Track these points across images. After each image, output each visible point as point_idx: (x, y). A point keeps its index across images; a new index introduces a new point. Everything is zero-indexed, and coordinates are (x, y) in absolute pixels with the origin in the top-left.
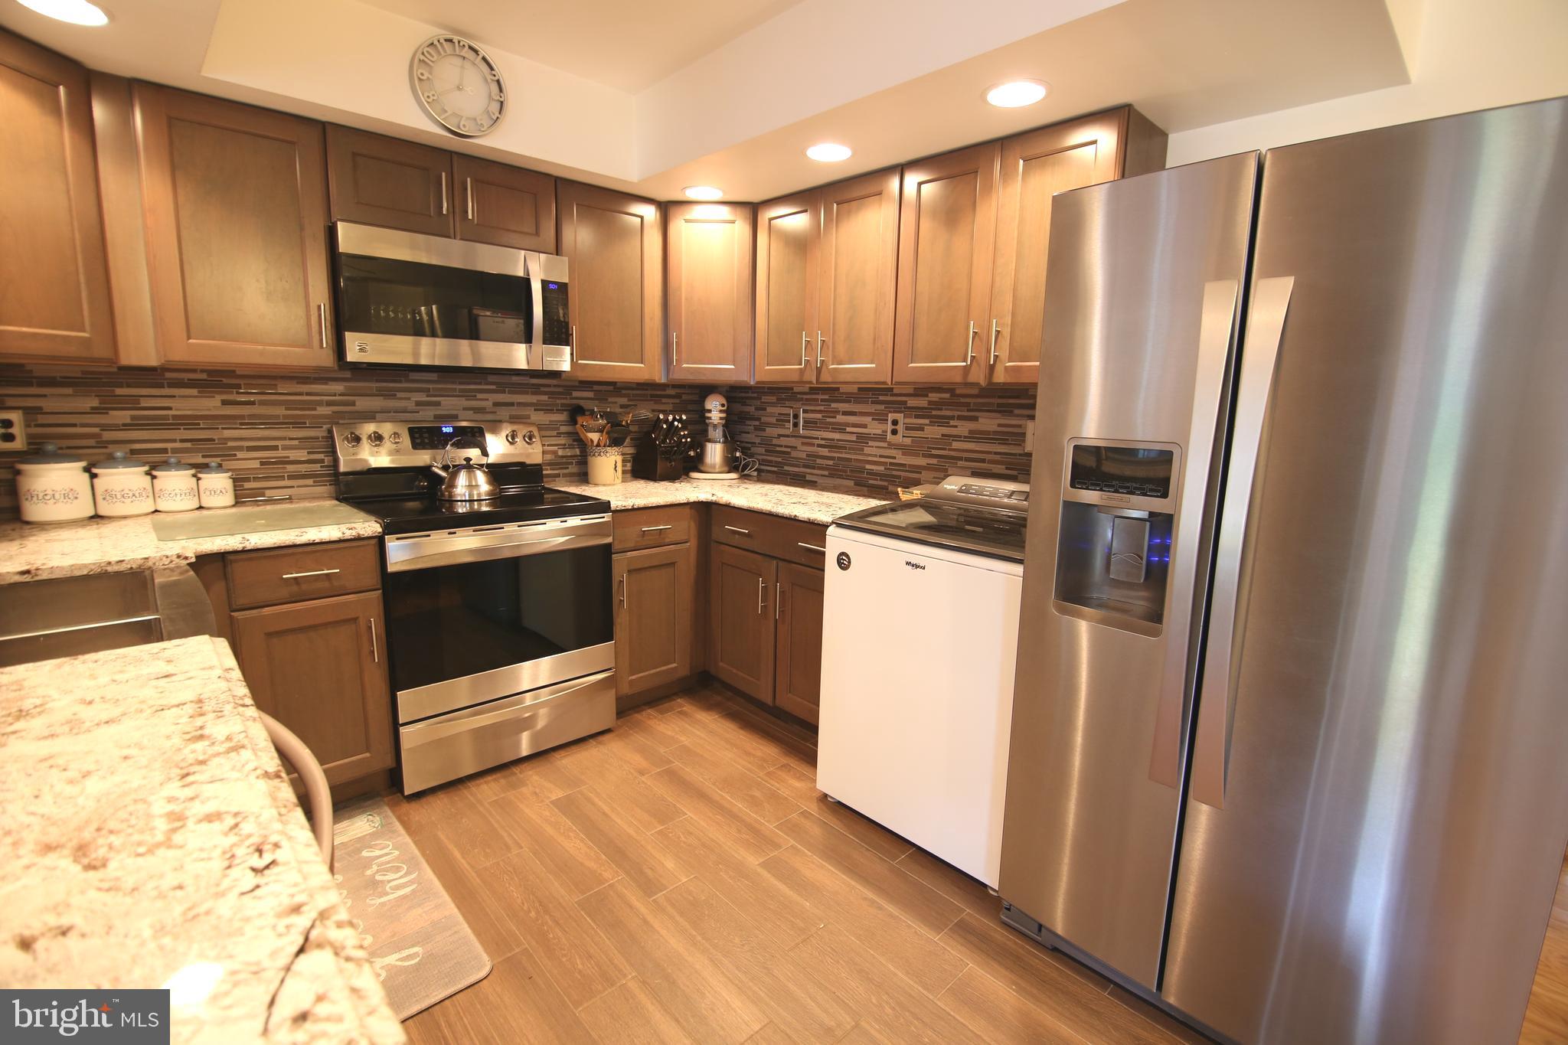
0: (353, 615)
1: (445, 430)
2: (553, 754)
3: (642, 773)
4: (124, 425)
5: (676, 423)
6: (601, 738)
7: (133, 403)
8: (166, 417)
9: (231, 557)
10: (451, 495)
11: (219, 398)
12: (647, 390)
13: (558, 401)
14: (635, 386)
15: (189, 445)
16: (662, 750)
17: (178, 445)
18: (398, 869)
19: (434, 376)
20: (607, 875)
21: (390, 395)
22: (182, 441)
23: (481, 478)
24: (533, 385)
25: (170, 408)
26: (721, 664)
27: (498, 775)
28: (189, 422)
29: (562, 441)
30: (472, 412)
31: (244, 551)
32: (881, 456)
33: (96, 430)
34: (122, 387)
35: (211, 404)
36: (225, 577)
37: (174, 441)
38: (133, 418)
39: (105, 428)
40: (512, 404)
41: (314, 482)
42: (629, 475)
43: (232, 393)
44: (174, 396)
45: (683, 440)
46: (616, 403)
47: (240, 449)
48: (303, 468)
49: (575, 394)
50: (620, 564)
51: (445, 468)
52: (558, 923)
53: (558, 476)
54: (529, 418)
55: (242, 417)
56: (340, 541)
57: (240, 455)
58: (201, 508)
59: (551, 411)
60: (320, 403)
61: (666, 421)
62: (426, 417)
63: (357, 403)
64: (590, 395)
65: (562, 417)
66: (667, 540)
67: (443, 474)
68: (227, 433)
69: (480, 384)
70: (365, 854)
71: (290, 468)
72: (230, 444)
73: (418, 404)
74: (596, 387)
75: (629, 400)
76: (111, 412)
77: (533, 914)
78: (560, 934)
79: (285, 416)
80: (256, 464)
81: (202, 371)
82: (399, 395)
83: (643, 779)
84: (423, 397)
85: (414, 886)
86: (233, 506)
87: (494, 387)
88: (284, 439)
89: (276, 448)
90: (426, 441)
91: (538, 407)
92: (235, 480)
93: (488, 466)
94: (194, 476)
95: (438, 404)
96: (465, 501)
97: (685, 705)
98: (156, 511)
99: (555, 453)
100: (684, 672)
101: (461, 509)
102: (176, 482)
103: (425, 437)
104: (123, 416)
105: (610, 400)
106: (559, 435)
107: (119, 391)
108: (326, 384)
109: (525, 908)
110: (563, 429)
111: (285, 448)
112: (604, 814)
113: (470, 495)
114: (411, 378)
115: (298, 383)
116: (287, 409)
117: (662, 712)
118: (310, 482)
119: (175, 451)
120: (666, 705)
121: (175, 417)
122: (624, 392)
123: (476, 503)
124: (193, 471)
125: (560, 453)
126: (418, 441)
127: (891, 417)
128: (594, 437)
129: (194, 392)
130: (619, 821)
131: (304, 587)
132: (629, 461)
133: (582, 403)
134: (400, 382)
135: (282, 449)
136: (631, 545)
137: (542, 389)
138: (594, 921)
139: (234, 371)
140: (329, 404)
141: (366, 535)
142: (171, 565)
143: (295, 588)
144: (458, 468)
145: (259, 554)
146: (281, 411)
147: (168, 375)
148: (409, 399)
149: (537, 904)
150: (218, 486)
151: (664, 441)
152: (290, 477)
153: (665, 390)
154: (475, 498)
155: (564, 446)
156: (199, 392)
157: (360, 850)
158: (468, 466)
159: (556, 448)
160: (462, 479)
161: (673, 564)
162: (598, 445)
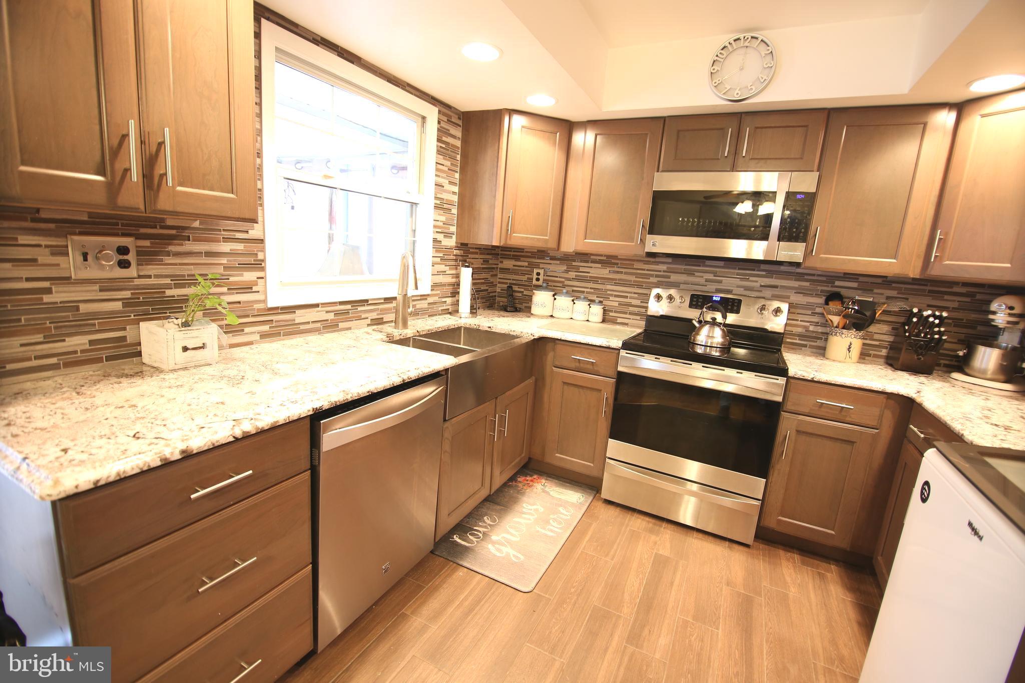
1: (714, 298)
2: (695, 532)
3: (728, 584)
4: (572, 279)
5: (931, 319)
6: (736, 546)
7: (577, 269)
8: (587, 277)
9: (557, 342)
10: (694, 340)
11: (608, 269)
12: (926, 285)
13: (819, 288)
15: (592, 290)
16: (765, 583)
17: (589, 290)
18: (560, 523)
19: (721, 263)
20: (626, 610)
21: (691, 273)
22: (591, 288)
23: (718, 333)
24: (797, 273)
25: (588, 273)
26: (879, 558)
28: (595, 280)
29: (815, 319)
30: (742, 289)
31: (560, 340)
33: (563, 280)
34: (575, 262)
35: (605, 272)
36: (554, 350)
37: (588, 288)
38: (576, 276)
39: (569, 279)
40: (776, 287)
41: (640, 318)
42: (882, 360)
43: (614, 267)
45: (936, 336)
46: (882, 294)
47: (612, 295)
48: (636, 310)
49: (837, 283)
50: (789, 421)
51: (700, 322)
52: (574, 605)
53: (805, 346)
54: (789, 298)
55: (615, 279)
57: (611, 298)
58: (588, 320)
59: (811, 295)
60: (652, 276)
61: (919, 315)
62: (700, 290)
63: (671, 277)
64: (855, 285)
65: (821, 300)
66: (848, 419)
67: (697, 325)
68: (609, 287)
69: (754, 270)
70: (561, 509)
71: (631, 309)
72: (608, 292)
73: (707, 280)
74: (861, 279)
75: (898, 293)
76: (570, 273)
77: (573, 590)
78: (569, 609)
79: (635, 281)
80: (616, 304)
81: (605, 256)
82: (697, 274)
83: (724, 587)
84: (711, 277)
85: (554, 535)
86: (601, 322)
87: (764, 273)
88: (631, 293)
89: (626, 297)
90: (700, 304)
91: (800, 291)
92: (605, 310)
93: (725, 325)
94: (589, 305)
95: (720, 282)
96: (702, 345)
97: (833, 573)
98: (572, 318)
99: (805, 327)
100: (843, 543)
101: (700, 350)
102: (581, 305)
103: (699, 301)
104: (572, 274)
105: (876, 291)
106: (814, 314)
107: (574, 264)
108: (658, 265)
109: (574, 584)
110: (818, 310)
111: (631, 298)
112: (672, 583)
113: (706, 342)
114: (706, 264)
115: (644, 264)
116: (636, 277)
117: (803, 563)
118: (638, 318)
119: (588, 293)
120: (816, 562)
121: (591, 277)
122: (894, 285)
123: (708, 348)
124: (589, 303)
125: (811, 328)
126: (694, 303)
128: (836, 319)
129: (600, 266)
130: (673, 593)
131: (582, 365)
132: (886, 348)
133: (843, 292)
134: (700, 266)
135: (630, 298)
136: (806, 410)
137: (806, 277)
138: (588, 621)
139: (617, 256)
140: (657, 276)
141: (612, 347)
143: (577, 364)
144: (707, 322)
146: (633, 278)
147: (592, 257)
148: (702, 277)
149: (580, 588)
150: (597, 311)
151: (918, 335)
152: (630, 314)
153: (952, 287)
154: (709, 345)
155: (817, 324)
156: (602, 266)
157: (561, 506)
158: (714, 323)
159: (808, 324)
160: (705, 330)
161: (852, 443)
162: (836, 327)
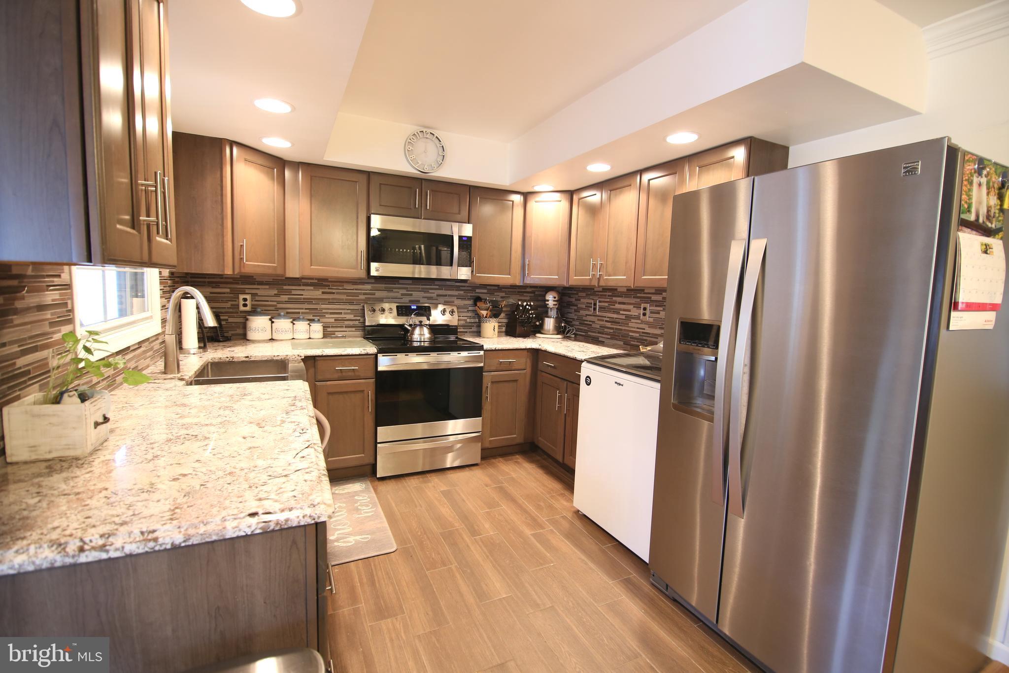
0: (362, 389)
1: (412, 307)
2: (447, 471)
3: (487, 486)
4: (285, 301)
5: (527, 307)
6: (472, 468)
7: (289, 292)
8: (300, 299)
9: (317, 358)
10: (411, 339)
11: (321, 291)
12: (516, 289)
13: (469, 294)
14: (509, 287)
15: (308, 311)
16: (500, 478)
17: (304, 311)
18: (368, 506)
19: (410, 282)
20: (456, 524)
21: (390, 290)
22: (306, 309)
23: (426, 331)
24: (456, 286)
25: (302, 295)
26: (540, 438)
27: (420, 476)
28: (309, 301)
29: (469, 314)
30: (426, 299)
31: (322, 356)
32: (638, 328)
33: (275, 303)
34: (286, 285)
35: (317, 293)
36: (315, 367)
37: (303, 309)
38: (289, 298)
39: (279, 302)
40: (446, 296)
41: (356, 329)
42: (504, 334)
43: (326, 288)
44: (304, 290)
45: (531, 316)
46: (498, 295)
47: (327, 313)
48: (351, 323)
49: (477, 291)
50: (487, 377)
51: (410, 325)
52: (429, 538)
53: (466, 332)
55: (329, 299)
56: (360, 355)
57: (327, 316)
58: (310, 338)
59: (465, 299)
60: (360, 294)
61: (522, 306)
62: (405, 301)
63: (376, 294)
64: (485, 291)
65: (471, 302)
66: (513, 368)
67: (409, 328)
68: (323, 306)
69: (431, 285)
70: (356, 498)
71: (347, 323)
72: (324, 311)
73: (402, 295)
74: (488, 287)
75: (506, 294)
76: (281, 296)
77: (419, 533)
78: (429, 543)
79: (346, 299)
80: (333, 320)
81: (316, 279)
82: (394, 290)
83: (487, 488)
84: (404, 292)
85: (373, 513)
86: (322, 338)
87: (437, 287)
88: (344, 309)
89: (341, 313)
90: (404, 312)
91: (459, 297)
92: (324, 327)
93: (430, 325)
94: (309, 324)
95: (411, 295)
96: (418, 341)
97: (519, 458)
98: (293, 338)
99: (465, 320)
100: (520, 440)
101: (415, 344)
102: (302, 325)
103: (403, 311)
104: (284, 298)
105: (495, 294)
106: (468, 311)
107: (285, 287)
108: (363, 285)
109: (417, 530)
110: (470, 308)
111: (345, 314)
112: (463, 500)
113: (420, 339)
114: (400, 282)
115: (352, 285)
116: (347, 296)
117: (506, 460)
118: (354, 329)
119: (303, 313)
120: (510, 457)
121: (304, 299)
122: (503, 290)
123: (422, 343)
124: (308, 322)
125: (468, 320)
126: (400, 312)
127: (643, 306)
128: (484, 313)
129: (312, 288)
130: (469, 504)
131: (344, 374)
132: (505, 326)
133: (481, 295)
134: (395, 284)
135: (344, 314)
136: (493, 368)
137: (461, 288)
138: (445, 541)
139: (328, 279)
140: (365, 294)
141: (370, 353)
142: (295, 359)
143: (340, 374)
144: (416, 326)
145: (328, 358)
146: (344, 297)
147: (303, 281)
148: (398, 292)
149: (422, 530)
150: (317, 328)
151: (521, 316)
152: (346, 327)
153: (526, 289)
154: (422, 340)
155: (470, 317)
156: (314, 288)
157: (354, 496)
158: (421, 325)
159: (466, 318)
160: (417, 331)
161: (516, 381)
162: (486, 317)
